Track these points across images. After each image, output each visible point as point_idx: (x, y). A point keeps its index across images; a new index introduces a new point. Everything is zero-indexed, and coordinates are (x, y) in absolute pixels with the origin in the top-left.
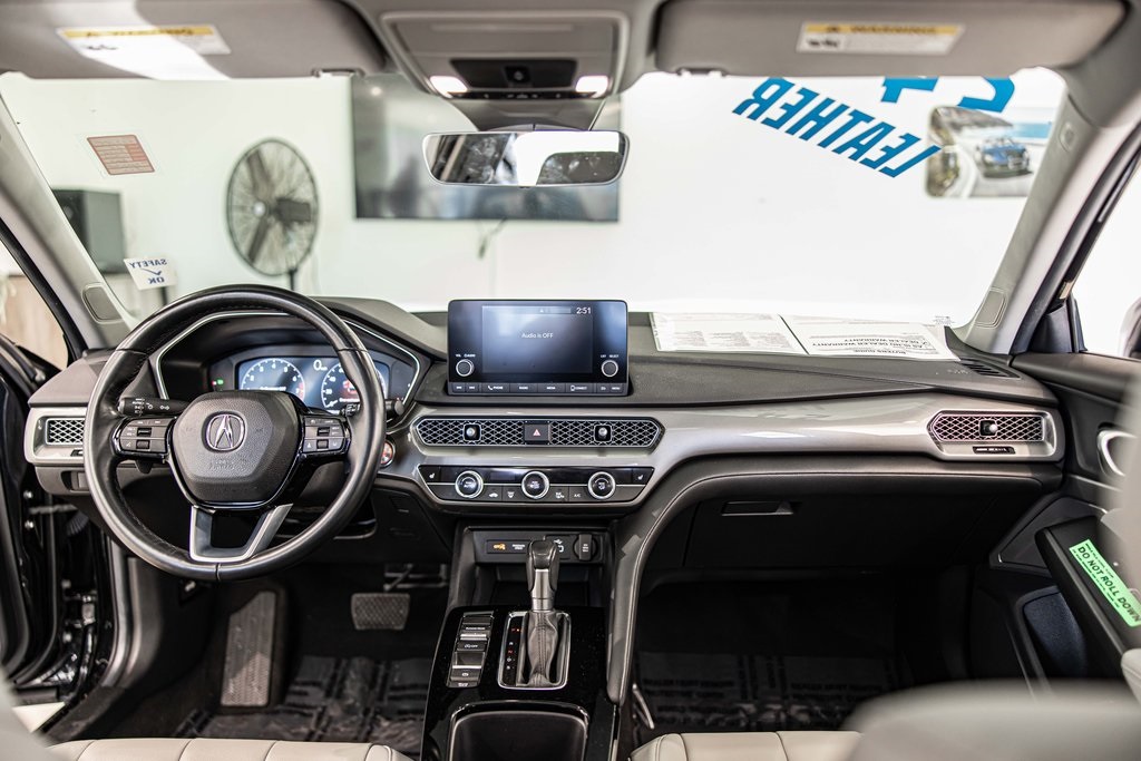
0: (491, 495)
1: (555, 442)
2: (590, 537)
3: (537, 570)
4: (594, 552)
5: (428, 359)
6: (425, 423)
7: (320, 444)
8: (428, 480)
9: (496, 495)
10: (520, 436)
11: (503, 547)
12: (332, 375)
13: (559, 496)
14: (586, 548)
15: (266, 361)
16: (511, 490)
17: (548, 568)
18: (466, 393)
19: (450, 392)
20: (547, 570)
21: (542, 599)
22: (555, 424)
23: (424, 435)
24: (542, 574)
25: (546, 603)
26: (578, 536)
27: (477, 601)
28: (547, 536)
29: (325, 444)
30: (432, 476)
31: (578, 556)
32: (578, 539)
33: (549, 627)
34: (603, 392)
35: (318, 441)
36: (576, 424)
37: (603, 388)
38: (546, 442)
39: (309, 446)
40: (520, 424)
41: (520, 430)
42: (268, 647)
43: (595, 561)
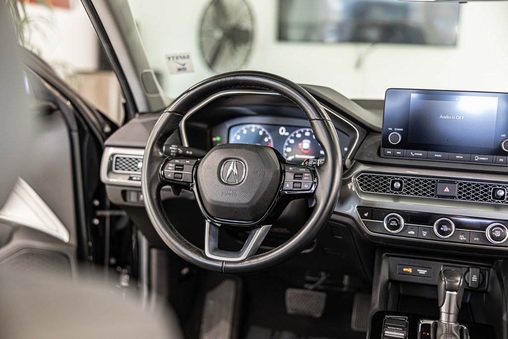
0: (409, 233)
1: (460, 197)
2: (478, 270)
3: (448, 292)
4: (481, 282)
5: (365, 131)
6: (362, 176)
7: (296, 185)
8: (363, 217)
9: (413, 233)
10: (433, 191)
11: (410, 270)
12: (292, 138)
13: (462, 238)
14: (475, 278)
15: (248, 126)
16: (425, 230)
17: (456, 291)
18: (394, 156)
19: (382, 154)
20: (455, 293)
21: (449, 313)
22: (461, 184)
23: (361, 185)
24: (451, 295)
25: (452, 317)
26: (469, 268)
27: (390, 307)
28: (444, 266)
29: (299, 185)
30: (366, 215)
31: (468, 284)
32: (468, 271)
33: (454, 336)
34: (501, 163)
35: (294, 183)
36: (478, 185)
37: (501, 160)
38: (453, 197)
39: (288, 186)
40: (434, 182)
41: (433, 186)
42: (229, 315)
43: (481, 289)
